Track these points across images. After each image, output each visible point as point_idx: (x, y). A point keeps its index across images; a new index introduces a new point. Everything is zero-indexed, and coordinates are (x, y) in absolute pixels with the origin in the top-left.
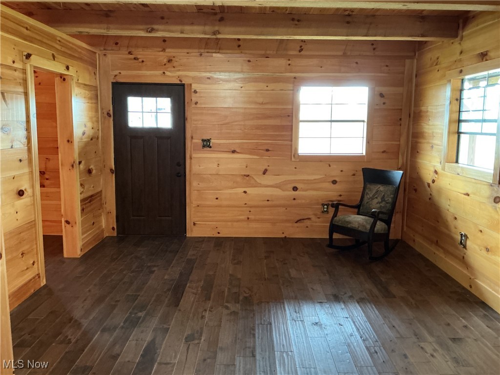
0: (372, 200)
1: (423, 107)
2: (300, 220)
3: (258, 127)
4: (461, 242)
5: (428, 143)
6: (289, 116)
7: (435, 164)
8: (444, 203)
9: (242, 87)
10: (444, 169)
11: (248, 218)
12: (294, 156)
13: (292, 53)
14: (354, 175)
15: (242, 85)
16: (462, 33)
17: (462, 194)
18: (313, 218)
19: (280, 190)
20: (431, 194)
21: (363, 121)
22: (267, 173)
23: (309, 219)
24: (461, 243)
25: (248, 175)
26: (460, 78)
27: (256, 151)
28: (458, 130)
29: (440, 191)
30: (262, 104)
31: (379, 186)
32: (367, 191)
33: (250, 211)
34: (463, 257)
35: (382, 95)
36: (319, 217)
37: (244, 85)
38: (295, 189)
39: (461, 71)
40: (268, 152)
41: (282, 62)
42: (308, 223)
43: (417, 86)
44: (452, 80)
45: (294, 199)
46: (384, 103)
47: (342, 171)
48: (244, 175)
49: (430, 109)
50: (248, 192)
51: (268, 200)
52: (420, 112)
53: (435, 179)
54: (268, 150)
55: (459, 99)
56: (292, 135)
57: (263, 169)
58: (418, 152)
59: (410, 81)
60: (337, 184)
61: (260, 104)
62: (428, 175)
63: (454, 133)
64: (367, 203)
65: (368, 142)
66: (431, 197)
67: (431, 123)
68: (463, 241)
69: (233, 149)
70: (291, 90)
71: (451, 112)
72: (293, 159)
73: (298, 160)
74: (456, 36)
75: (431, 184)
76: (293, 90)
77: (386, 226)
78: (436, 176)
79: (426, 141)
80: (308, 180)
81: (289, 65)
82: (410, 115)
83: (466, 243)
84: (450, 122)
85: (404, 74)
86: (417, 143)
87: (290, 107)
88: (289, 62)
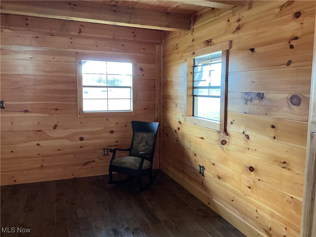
0: (139, 144)
1: (169, 78)
2: (86, 163)
3: (47, 91)
4: (200, 171)
5: (174, 102)
6: (73, 82)
7: (179, 117)
8: (186, 144)
9: (31, 58)
10: (185, 121)
11: (42, 166)
12: (79, 113)
13: (73, 33)
14: (126, 126)
15: (31, 57)
16: (193, 27)
17: (198, 138)
18: (97, 160)
19: (69, 141)
20: (177, 138)
21: (130, 87)
22: (57, 128)
23: (93, 161)
24: (200, 173)
25: (40, 131)
26: (193, 58)
27: (46, 110)
28: (193, 94)
29: (183, 136)
30: (50, 72)
31: (144, 133)
32: (135, 137)
33: (43, 160)
34: (202, 182)
35: (141, 69)
36: (101, 159)
37: (33, 56)
38: (82, 139)
39: (194, 53)
40: (58, 111)
41: (66, 40)
42: (93, 164)
43: (164, 64)
44: (188, 59)
45: (81, 147)
46: (143, 75)
47: (117, 123)
48: (37, 130)
49: (173, 79)
50: (41, 144)
51: (59, 150)
52: (167, 81)
53: (179, 127)
54: (57, 109)
55: (192, 72)
56: (77, 97)
57: (53, 124)
58: (167, 109)
59: (160, 60)
60: (114, 133)
61: (48, 72)
62: (175, 125)
63: (190, 96)
64: (136, 146)
65: (134, 102)
66: (177, 139)
67: (174, 89)
68: (201, 171)
69: (25, 109)
70: (73, 62)
71: (188, 82)
72: (79, 116)
73: (83, 117)
74: (189, 29)
75: (177, 131)
76: (76, 62)
77: (150, 163)
78: (180, 125)
79: (172, 101)
80: (91, 132)
81: (71, 42)
82: (160, 83)
83: (204, 172)
84: (188, 88)
85: (155, 55)
86: (166, 102)
87: (74, 75)
88: (71, 40)
